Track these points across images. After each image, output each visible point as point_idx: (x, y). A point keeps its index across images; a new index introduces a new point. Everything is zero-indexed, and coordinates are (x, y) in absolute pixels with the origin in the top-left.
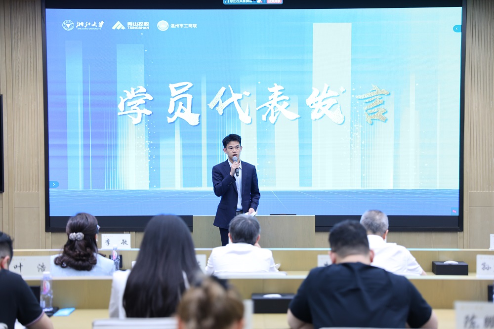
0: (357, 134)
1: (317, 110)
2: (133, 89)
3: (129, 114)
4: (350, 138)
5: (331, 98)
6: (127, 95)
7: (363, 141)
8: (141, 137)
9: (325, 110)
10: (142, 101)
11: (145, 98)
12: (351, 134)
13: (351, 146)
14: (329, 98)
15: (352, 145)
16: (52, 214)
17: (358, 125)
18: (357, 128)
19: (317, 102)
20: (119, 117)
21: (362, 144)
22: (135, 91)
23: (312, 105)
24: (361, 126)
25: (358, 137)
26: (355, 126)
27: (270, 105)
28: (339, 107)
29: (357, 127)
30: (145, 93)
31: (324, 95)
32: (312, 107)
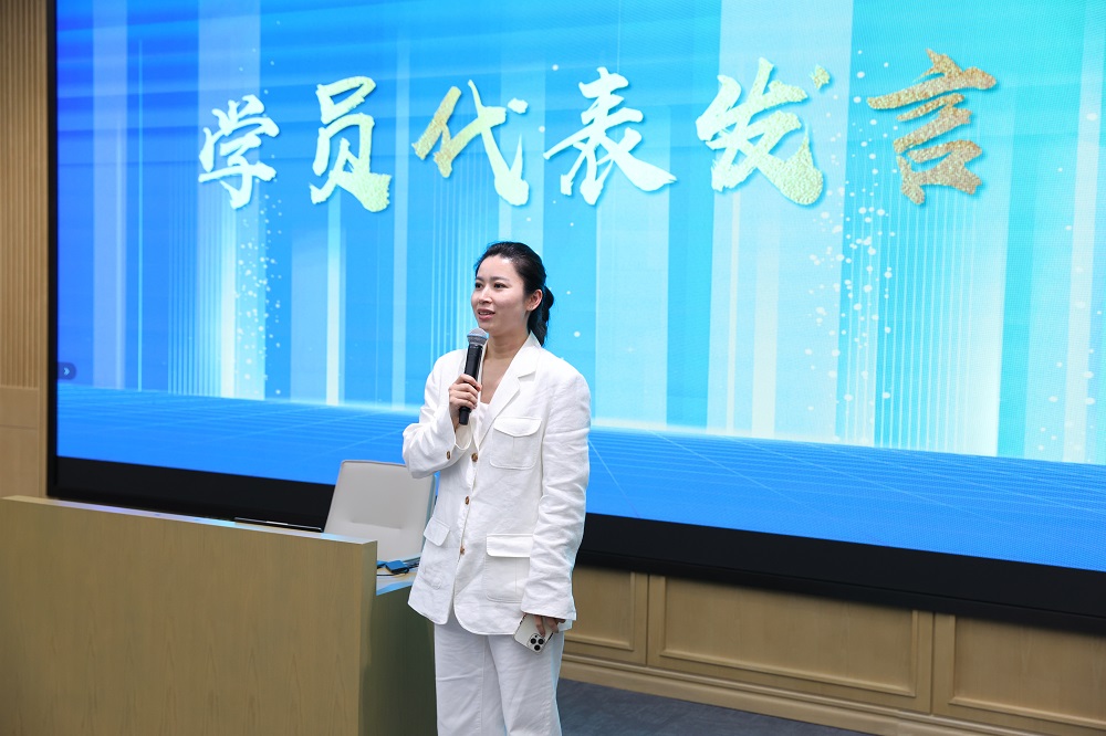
0: (868, 241)
1: (729, 155)
2: (233, 105)
3: (224, 178)
4: (841, 257)
5: (778, 113)
6: (221, 124)
7: (889, 269)
8: (250, 245)
9: (758, 157)
10: (251, 140)
11: (259, 130)
12: (846, 243)
13: (843, 286)
14: (773, 109)
15: (847, 282)
16: (65, 449)
17: (871, 209)
18: (868, 220)
19: (731, 128)
20: (201, 189)
21: (883, 279)
22: (239, 110)
23: (715, 137)
24: (881, 212)
25: (872, 251)
26: (862, 211)
27: (585, 141)
28: (806, 140)
29: (868, 214)
30: (260, 115)
31: (756, 102)
32: (714, 145)
